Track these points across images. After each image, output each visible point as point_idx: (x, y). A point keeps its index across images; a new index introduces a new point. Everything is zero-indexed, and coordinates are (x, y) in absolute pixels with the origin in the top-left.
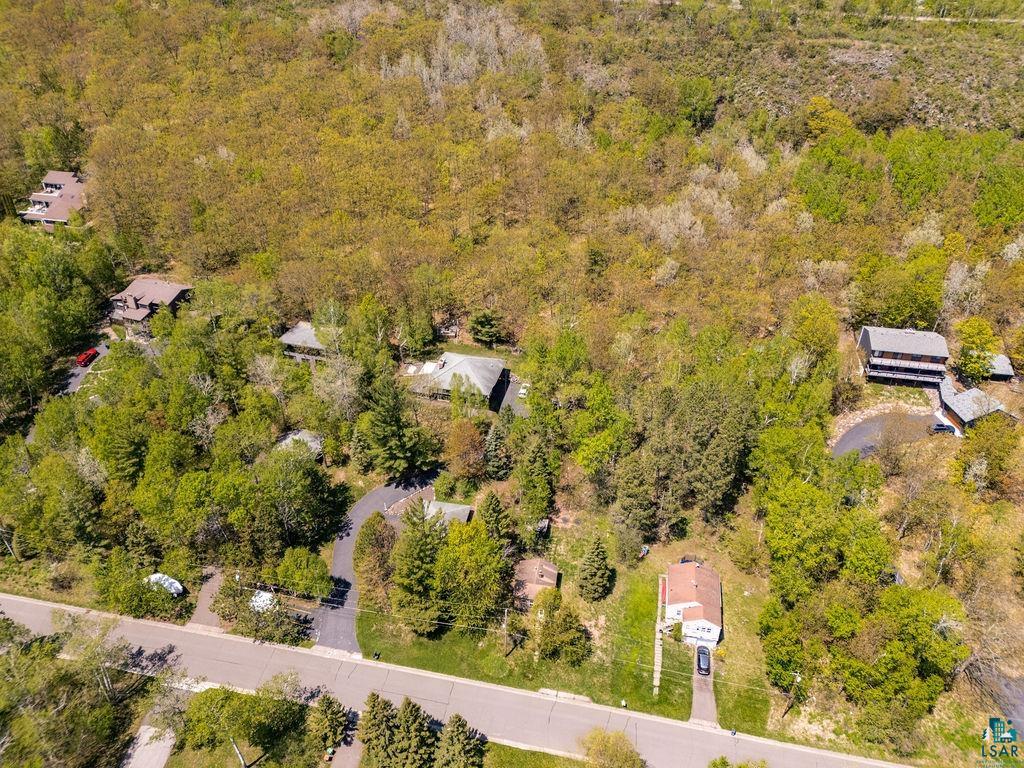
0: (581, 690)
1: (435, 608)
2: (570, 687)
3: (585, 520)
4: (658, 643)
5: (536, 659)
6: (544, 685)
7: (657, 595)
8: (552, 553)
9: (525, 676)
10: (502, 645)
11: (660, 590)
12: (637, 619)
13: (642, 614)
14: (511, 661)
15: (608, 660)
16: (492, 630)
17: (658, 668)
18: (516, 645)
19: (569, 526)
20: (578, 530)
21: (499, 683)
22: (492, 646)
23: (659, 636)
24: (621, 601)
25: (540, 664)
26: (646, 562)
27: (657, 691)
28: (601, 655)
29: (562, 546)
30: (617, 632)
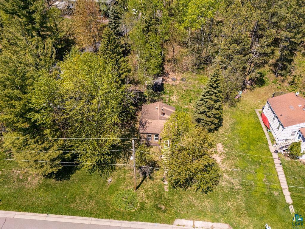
0: (217, 217)
1: (55, 148)
2: (205, 215)
3: (189, 79)
4: (277, 162)
5: (166, 189)
6: (178, 216)
7: (259, 123)
9: (159, 209)
10: (132, 178)
12: (251, 143)
14: (141, 194)
15: (236, 182)
16: (121, 165)
17: (284, 186)
18: (145, 177)
19: (177, 82)
20: (185, 85)
21: (131, 220)
22: (121, 180)
23: (275, 156)
25: (171, 193)
26: (241, 102)
27: (293, 209)
28: (228, 178)
29: (174, 96)
30: (237, 156)
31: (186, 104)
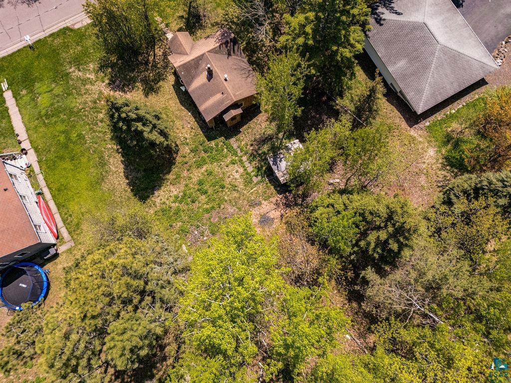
4: (23, 136)
7: (58, 206)
8: (244, 159)
11: (57, 217)
12: (66, 146)
13: (62, 158)
23: (26, 145)
24: (101, 157)
27: (3, 87)
28: (88, 75)
29: (237, 176)
30: (82, 111)
31: (206, 174)
